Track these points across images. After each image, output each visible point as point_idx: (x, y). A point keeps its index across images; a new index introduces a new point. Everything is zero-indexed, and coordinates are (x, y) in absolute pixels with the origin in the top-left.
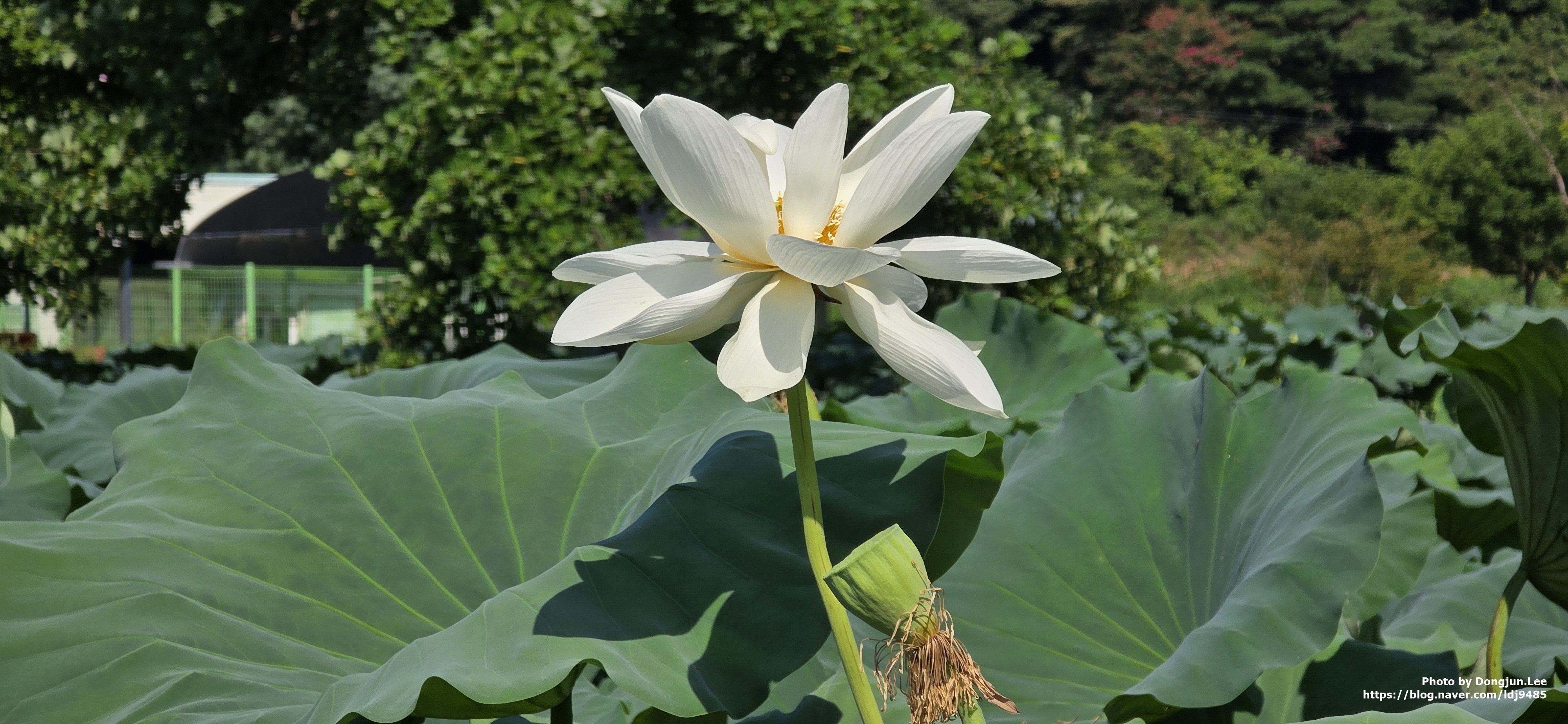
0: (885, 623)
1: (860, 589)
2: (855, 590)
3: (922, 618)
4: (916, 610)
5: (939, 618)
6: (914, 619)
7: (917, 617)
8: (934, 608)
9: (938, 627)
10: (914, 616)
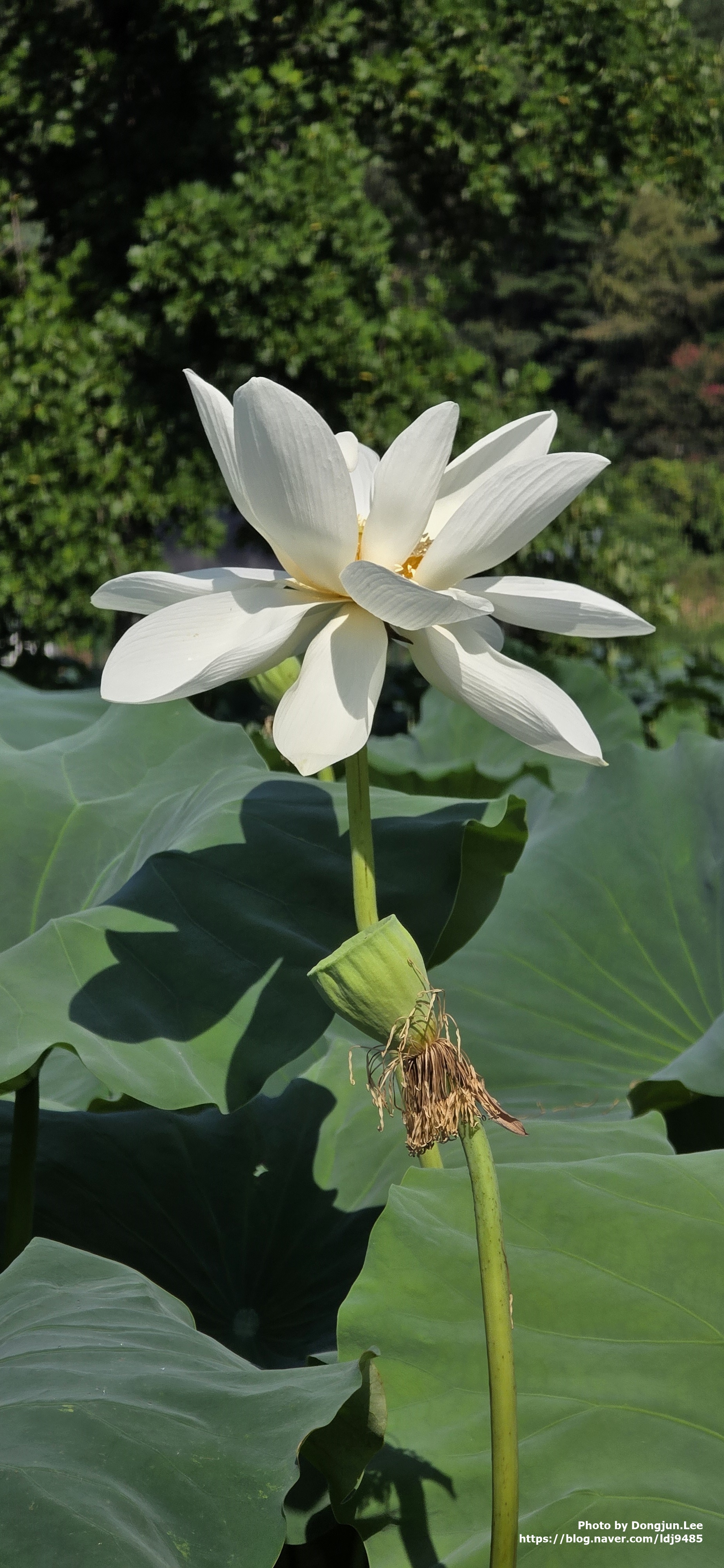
0: (377, 1028)
1: (348, 988)
2: (343, 990)
3: (419, 1023)
4: (413, 1014)
5: (439, 1022)
6: (411, 1026)
7: (415, 1023)
8: (433, 1012)
9: (437, 1035)
10: (410, 1021)
